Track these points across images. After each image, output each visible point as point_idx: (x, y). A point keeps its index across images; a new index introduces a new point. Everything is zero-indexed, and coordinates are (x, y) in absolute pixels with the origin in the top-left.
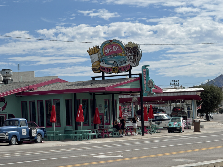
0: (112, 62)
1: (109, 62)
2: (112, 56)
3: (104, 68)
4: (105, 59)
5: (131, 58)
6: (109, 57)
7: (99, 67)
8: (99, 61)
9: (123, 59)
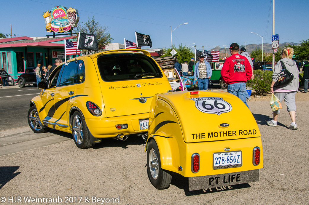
0: (59, 24)
1: (57, 24)
2: (59, 19)
3: (54, 29)
4: (54, 21)
5: (71, 20)
6: (56, 20)
7: (50, 27)
8: (51, 23)
9: (66, 21)
